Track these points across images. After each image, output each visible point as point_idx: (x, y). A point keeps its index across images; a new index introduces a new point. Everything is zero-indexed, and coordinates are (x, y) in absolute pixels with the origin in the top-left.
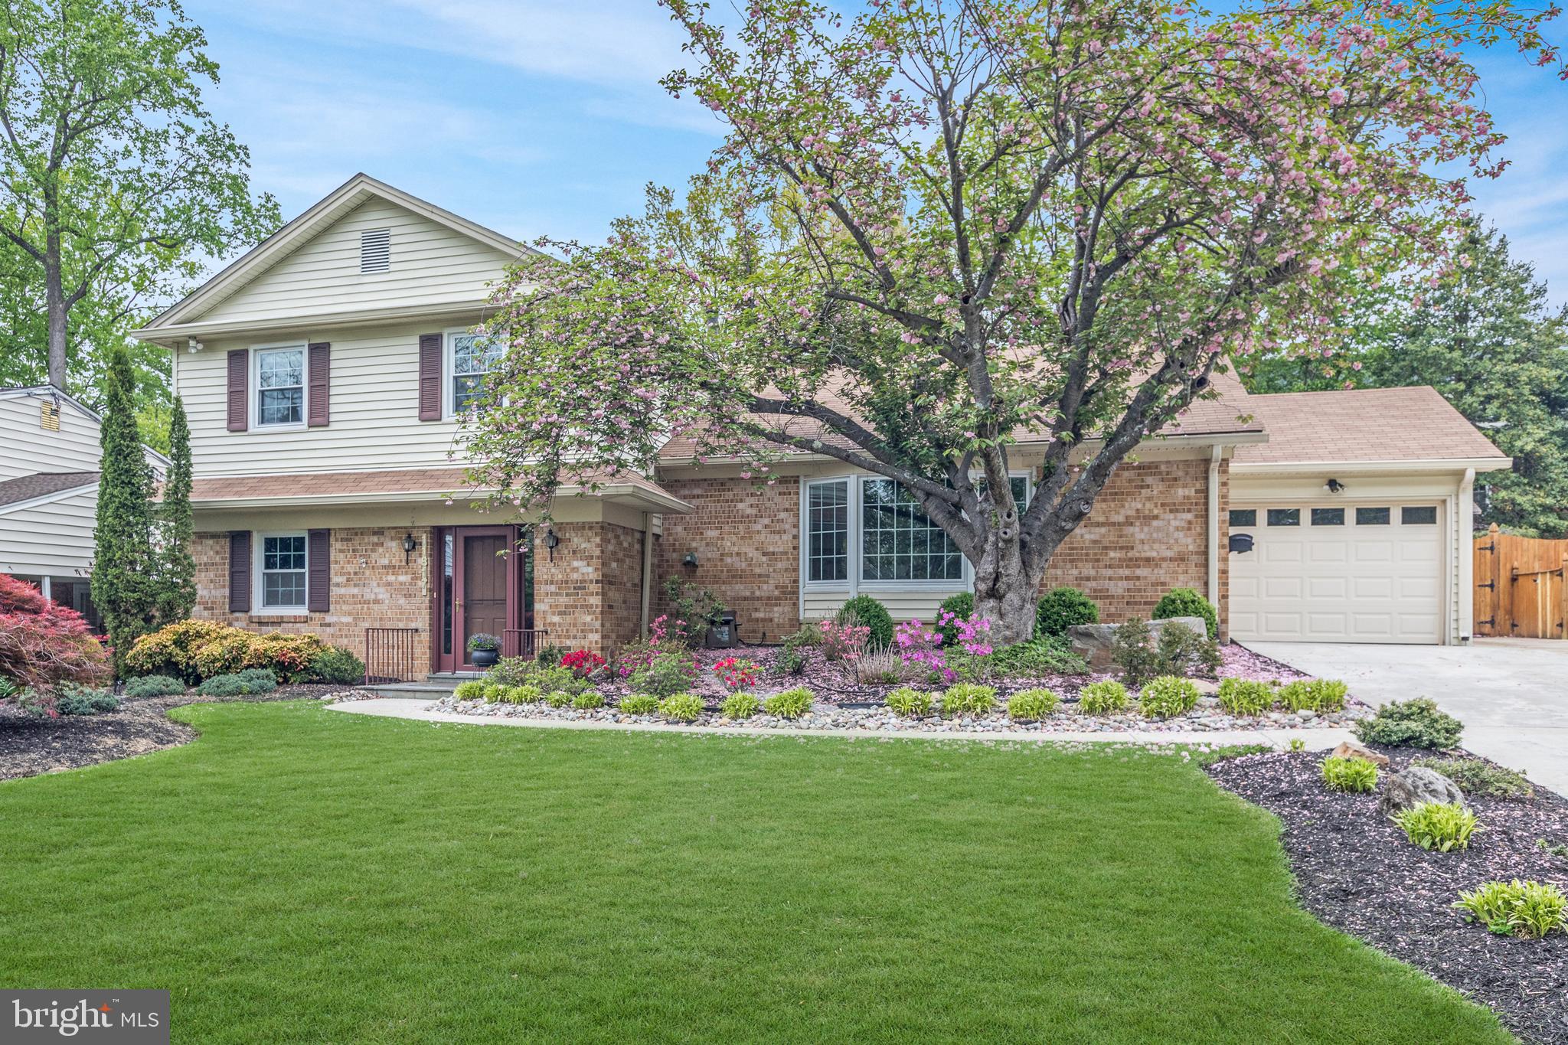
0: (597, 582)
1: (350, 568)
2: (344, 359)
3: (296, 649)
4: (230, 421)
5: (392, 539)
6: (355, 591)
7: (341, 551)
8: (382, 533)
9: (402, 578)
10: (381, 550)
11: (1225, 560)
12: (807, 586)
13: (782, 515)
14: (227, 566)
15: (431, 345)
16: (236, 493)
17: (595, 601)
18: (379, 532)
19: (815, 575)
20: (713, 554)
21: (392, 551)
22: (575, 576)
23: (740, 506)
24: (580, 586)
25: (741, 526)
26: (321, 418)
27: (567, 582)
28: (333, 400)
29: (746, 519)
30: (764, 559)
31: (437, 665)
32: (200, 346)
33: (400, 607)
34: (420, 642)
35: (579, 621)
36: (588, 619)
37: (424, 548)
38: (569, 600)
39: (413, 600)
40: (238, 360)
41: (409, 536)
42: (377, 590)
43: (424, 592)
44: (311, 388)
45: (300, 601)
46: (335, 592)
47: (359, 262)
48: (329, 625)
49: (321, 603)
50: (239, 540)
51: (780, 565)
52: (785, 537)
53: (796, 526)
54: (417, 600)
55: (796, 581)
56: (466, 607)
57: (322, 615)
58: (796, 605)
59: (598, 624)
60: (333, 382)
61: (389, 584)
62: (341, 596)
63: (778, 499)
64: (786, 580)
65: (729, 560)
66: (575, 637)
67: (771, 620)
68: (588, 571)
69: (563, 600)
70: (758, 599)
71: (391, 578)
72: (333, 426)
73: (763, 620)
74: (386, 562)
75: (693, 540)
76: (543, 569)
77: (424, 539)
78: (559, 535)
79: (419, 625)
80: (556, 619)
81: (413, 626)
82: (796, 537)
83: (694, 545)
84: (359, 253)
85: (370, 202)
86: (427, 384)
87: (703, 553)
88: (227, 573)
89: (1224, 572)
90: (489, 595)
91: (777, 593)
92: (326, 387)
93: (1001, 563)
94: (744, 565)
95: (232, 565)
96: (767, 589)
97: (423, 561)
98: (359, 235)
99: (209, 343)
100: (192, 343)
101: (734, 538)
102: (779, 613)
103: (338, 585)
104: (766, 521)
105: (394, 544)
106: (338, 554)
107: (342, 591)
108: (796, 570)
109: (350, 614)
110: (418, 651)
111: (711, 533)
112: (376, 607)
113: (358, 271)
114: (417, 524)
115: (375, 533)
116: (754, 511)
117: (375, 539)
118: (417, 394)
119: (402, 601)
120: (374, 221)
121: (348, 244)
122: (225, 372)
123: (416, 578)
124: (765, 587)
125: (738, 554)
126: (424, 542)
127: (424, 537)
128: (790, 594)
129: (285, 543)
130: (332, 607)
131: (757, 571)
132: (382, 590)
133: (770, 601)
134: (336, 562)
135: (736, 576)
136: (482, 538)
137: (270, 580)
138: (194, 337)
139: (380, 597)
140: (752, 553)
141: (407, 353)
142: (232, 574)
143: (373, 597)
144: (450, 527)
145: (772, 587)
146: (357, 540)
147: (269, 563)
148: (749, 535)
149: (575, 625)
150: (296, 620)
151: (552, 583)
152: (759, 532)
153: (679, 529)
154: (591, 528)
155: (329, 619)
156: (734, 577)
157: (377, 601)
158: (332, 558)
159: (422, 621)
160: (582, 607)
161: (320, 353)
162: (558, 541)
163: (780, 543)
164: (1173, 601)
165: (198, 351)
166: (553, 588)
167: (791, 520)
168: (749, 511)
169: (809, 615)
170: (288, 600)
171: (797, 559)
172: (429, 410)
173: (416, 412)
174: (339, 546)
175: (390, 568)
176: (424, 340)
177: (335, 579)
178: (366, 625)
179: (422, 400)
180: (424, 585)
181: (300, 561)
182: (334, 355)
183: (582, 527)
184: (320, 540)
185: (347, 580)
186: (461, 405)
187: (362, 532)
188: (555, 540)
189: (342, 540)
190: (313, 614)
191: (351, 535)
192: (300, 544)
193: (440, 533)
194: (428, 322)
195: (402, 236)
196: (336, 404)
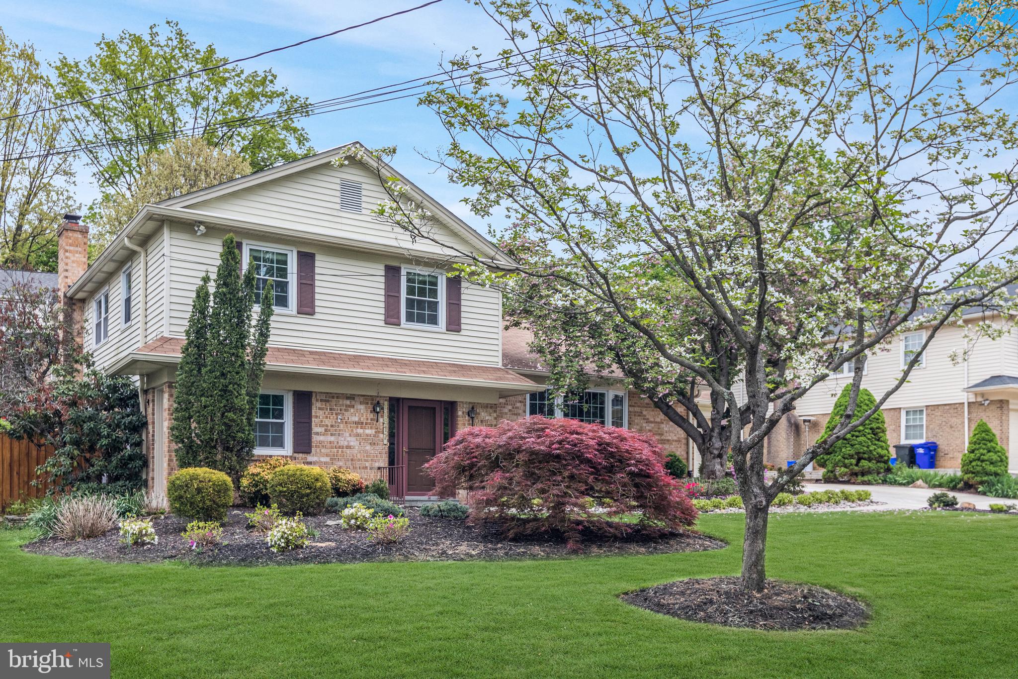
1: (328, 422)
2: (323, 265)
5: (361, 403)
6: (332, 439)
7: (320, 409)
8: (354, 399)
9: (368, 431)
10: (352, 410)
15: (392, 273)
18: (351, 397)
21: (361, 412)
26: (307, 308)
28: (317, 296)
33: (367, 452)
37: (386, 411)
39: (377, 447)
41: (376, 403)
42: (349, 439)
43: (385, 442)
44: (300, 285)
45: (282, 443)
46: (315, 438)
47: (339, 200)
49: (303, 444)
54: (380, 448)
56: (408, 453)
57: (306, 456)
60: (318, 283)
61: (358, 435)
62: (321, 442)
71: (360, 431)
72: (318, 316)
74: (356, 419)
77: (385, 405)
78: (475, 410)
79: (380, 464)
81: (376, 465)
84: (339, 194)
85: (356, 162)
86: (390, 299)
92: (312, 286)
97: (384, 420)
98: (339, 181)
99: (211, 231)
100: (198, 227)
103: (317, 434)
105: (362, 407)
106: (318, 411)
107: (322, 438)
109: (327, 455)
112: (348, 451)
113: (339, 207)
114: (381, 394)
115: (347, 398)
117: (348, 402)
118: (383, 305)
119: (368, 447)
123: (378, 432)
126: (386, 407)
127: (385, 403)
130: (313, 450)
132: (353, 439)
134: (316, 417)
136: (417, 408)
139: (352, 444)
141: (375, 274)
143: (346, 444)
144: (400, 399)
146: (334, 401)
154: (491, 407)
155: (310, 458)
157: (348, 447)
158: (313, 414)
159: (383, 462)
161: (307, 260)
162: (476, 414)
165: (204, 235)
172: (391, 318)
173: (383, 317)
174: (319, 404)
175: (359, 423)
176: (388, 268)
177: (315, 429)
178: (341, 463)
179: (387, 308)
180: (384, 437)
181: (280, 414)
182: (317, 264)
183: (486, 406)
184: (303, 400)
185: (326, 430)
186: (410, 318)
187: (338, 396)
188: (472, 413)
189: (321, 400)
190: (296, 455)
191: (329, 397)
192: (278, 400)
193: (395, 404)
194: (391, 258)
195: (370, 191)
196: (319, 300)
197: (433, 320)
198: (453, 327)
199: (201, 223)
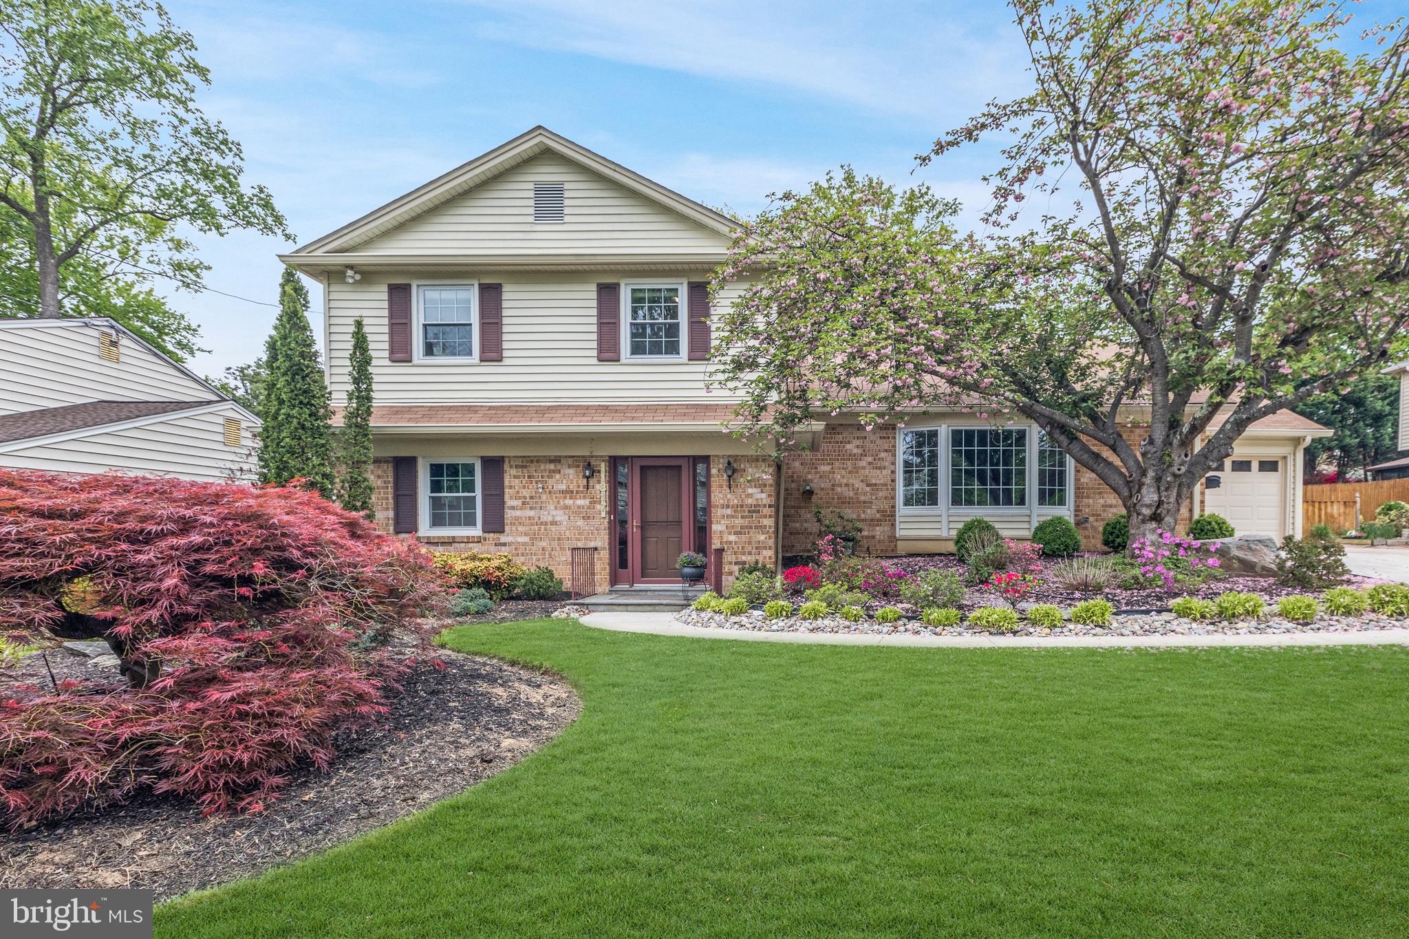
0: (770, 506)
1: (526, 493)
2: (513, 298)
3: (499, 568)
4: (392, 352)
5: (569, 467)
6: (532, 513)
7: (515, 477)
8: (560, 461)
9: (580, 502)
10: (558, 476)
11: (1203, 493)
12: (902, 510)
13: (883, 455)
14: (390, 490)
15: (608, 293)
16: (410, 420)
17: (769, 522)
18: (556, 460)
19: (908, 502)
20: (825, 484)
21: (570, 477)
22: (750, 501)
23: (848, 446)
24: (755, 509)
25: (849, 463)
26: (492, 351)
27: (742, 506)
28: (505, 337)
29: (852, 457)
30: (868, 489)
31: (614, 580)
32: (358, 277)
33: (578, 528)
34: (600, 559)
35: (754, 540)
36: (762, 537)
37: (603, 475)
38: (746, 522)
39: (592, 522)
40: (399, 296)
41: (589, 464)
42: (554, 513)
43: (603, 514)
44: (483, 325)
45: (470, 521)
46: (509, 514)
47: (532, 211)
48: (504, 544)
49: (495, 523)
50: (403, 467)
51: (881, 494)
52: (884, 472)
53: (894, 464)
54: (596, 522)
55: (894, 507)
56: (642, 528)
57: (497, 535)
58: (893, 525)
59: (771, 542)
60: (505, 321)
61: (566, 507)
62: (517, 518)
63: (879, 442)
64: (885, 506)
65: (839, 489)
66: (750, 553)
67: (874, 537)
68: (762, 497)
69: (739, 522)
70: (863, 520)
71: (569, 502)
72: (506, 362)
73: (867, 537)
74: (564, 487)
75: (809, 473)
76: (720, 494)
77: (603, 467)
78: (735, 465)
79: (598, 544)
80: (732, 538)
81: (592, 545)
82: (893, 472)
83: (810, 477)
84: (532, 203)
85: (546, 155)
86: (605, 328)
87: (816, 483)
88: (390, 496)
89: (1202, 502)
90: (663, 517)
91: (878, 516)
92: (498, 324)
93: (1164, 494)
94: (851, 494)
95: (397, 487)
96: (871, 513)
97: (601, 487)
98: (531, 186)
99: (368, 275)
100: (350, 273)
101: (843, 472)
102: (880, 532)
103: (513, 508)
104: (870, 459)
105: (571, 471)
106: (512, 480)
107: (518, 513)
108: (893, 498)
109: (525, 534)
110: (598, 567)
111: (825, 468)
112: (554, 528)
113: (531, 219)
114: (595, 454)
115: (551, 461)
116: (859, 451)
117: (552, 466)
118: (595, 336)
119: (580, 523)
120: (548, 174)
121: (522, 191)
122: (386, 305)
123: (594, 502)
124: (869, 511)
125: (847, 485)
126: (603, 470)
127: (603, 465)
128: (889, 516)
129: (453, 470)
130: (507, 528)
131: (862, 498)
132: (560, 512)
133: (873, 522)
134: (511, 487)
135: (844, 502)
136: (655, 467)
137: (436, 503)
138: (351, 267)
139: (558, 519)
140: (858, 484)
141: (586, 297)
142: (397, 497)
143: (550, 518)
144: (626, 458)
145: (874, 511)
146: (532, 468)
147: (436, 487)
148: (856, 470)
149: (750, 543)
150: (468, 540)
151: (728, 507)
152: (864, 468)
153: (797, 464)
154: (763, 460)
155: (503, 539)
156: (843, 503)
157: (554, 523)
158: (506, 483)
159: (602, 541)
160: (756, 527)
161: (491, 296)
162: (734, 471)
163: (880, 477)
165: (356, 282)
166: (729, 511)
167: (890, 458)
168: (855, 451)
169: (903, 533)
170: (455, 522)
171: (894, 489)
172: (607, 351)
173: (595, 353)
174: (513, 472)
175: (568, 493)
176: (602, 288)
177: (509, 502)
178: (544, 544)
179: (600, 341)
180: (602, 508)
181: (469, 487)
182: (505, 296)
183: (755, 460)
184: (493, 466)
185: (524, 503)
186: (637, 349)
187: (538, 460)
188: (732, 470)
189: (517, 467)
190: (486, 535)
191: (526, 462)
192: (469, 470)
193: (615, 462)
194: (605, 272)
195: (576, 191)
196: (509, 342)
197: (673, 348)
198: (698, 354)
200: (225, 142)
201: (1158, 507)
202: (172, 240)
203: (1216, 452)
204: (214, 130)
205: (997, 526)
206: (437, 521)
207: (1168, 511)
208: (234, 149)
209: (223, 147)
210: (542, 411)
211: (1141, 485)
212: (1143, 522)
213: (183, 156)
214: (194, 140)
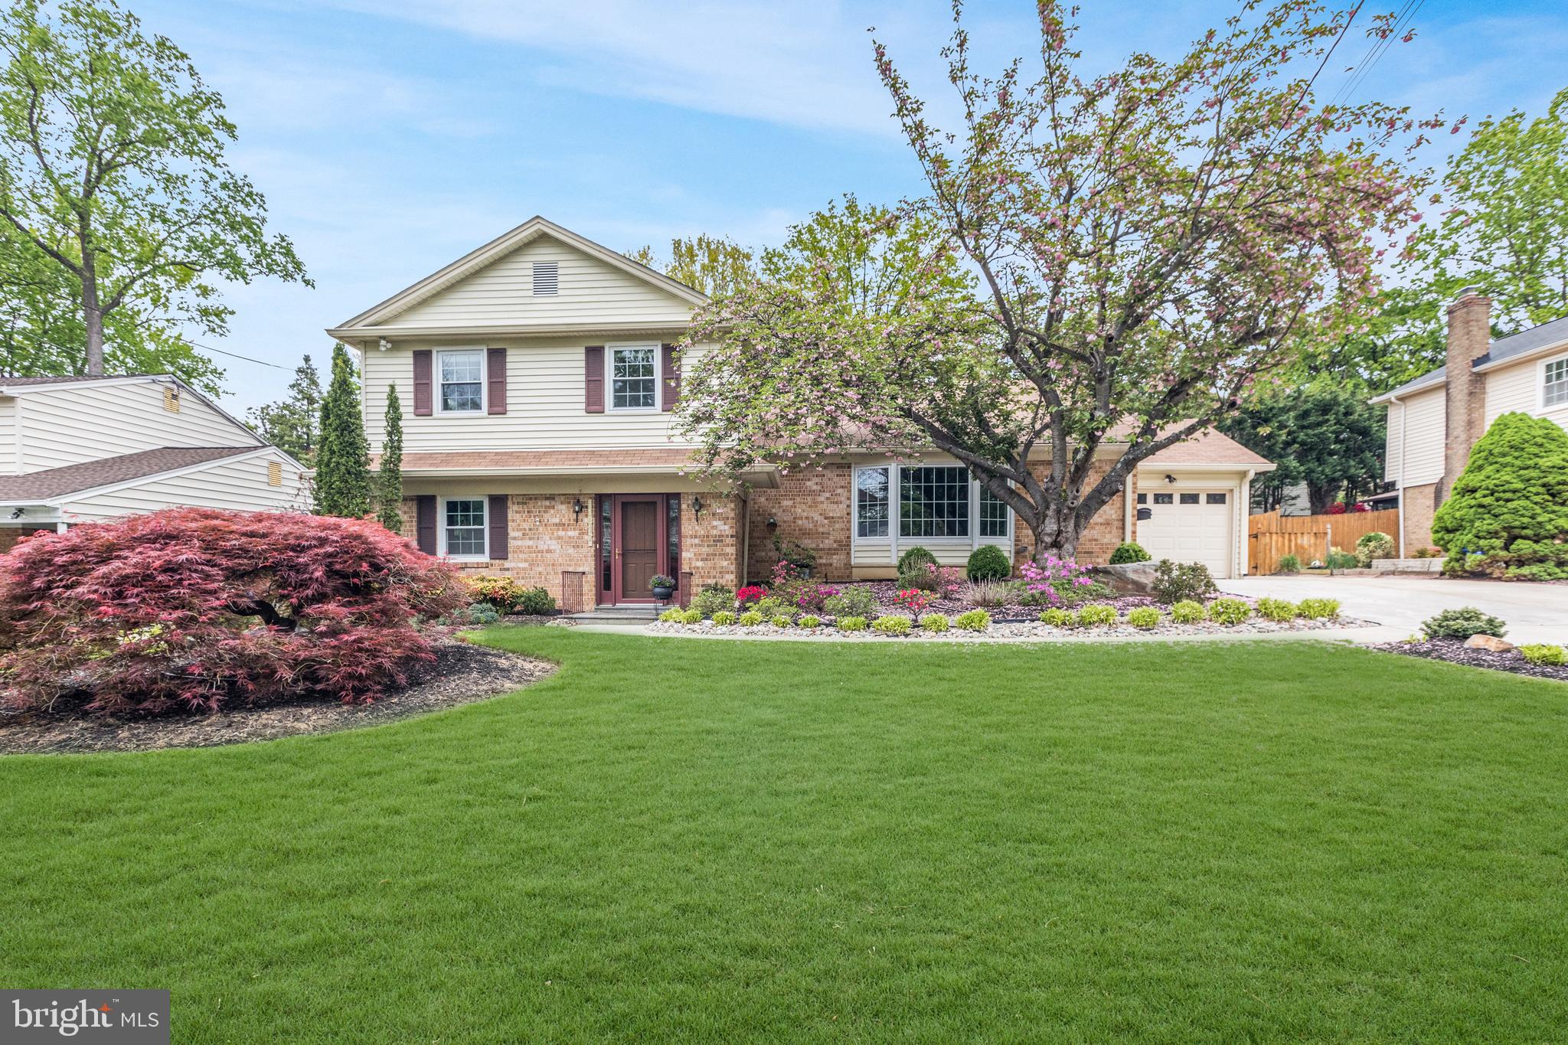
0: (732, 536)
1: (525, 526)
2: (516, 360)
3: (503, 588)
4: (416, 407)
5: (562, 503)
6: (531, 543)
7: (517, 512)
8: (554, 499)
9: (571, 533)
10: (552, 511)
11: (1134, 525)
12: (857, 540)
13: (839, 491)
14: (414, 524)
15: (594, 355)
16: (431, 465)
17: (731, 550)
18: (551, 498)
19: (862, 533)
20: (788, 518)
21: (563, 512)
22: (715, 532)
23: (808, 483)
24: (719, 540)
25: (809, 498)
26: (498, 405)
27: (708, 537)
28: (509, 394)
29: (812, 493)
30: (826, 521)
31: (599, 600)
32: (390, 346)
33: (569, 555)
34: (587, 582)
35: (718, 565)
36: (725, 563)
37: (590, 510)
38: (711, 550)
39: (581, 550)
40: (422, 359)
41: (578, 501)
42: (549, 542)
43: (590, 544)
44: (491, 384)
45: (480, 550)
46: (512, 544)
47: (531, 286)
48: (508, 569)
49: (500, 551)
50: (425, 505)
51: (837, 526)
52: (841, 506)
53: (849, 499)
54: (584, 551)
55: (849, 537)
56: (623, 555)
57: (501, 562)
58: (849, 554)
59: (733, 568)
60: (509, 380)
61: (559, 538)
62: (518, 547)
63: (836, 479)
64: (842, 536)
65: (800, 522)
66: (714, 577)
67: (831, 565)
68: (725, 528)
69: (705, 550)
70: (822, 550)
71: (561, 533)
72: (509, 414)
73: (825, 565)
74: (557, 520)
75: (773, 507)
76: (689, 527)
77: (590, 503)
78: (702, 502)
79: (586, 569)
80: (700, 564)
81: (581, 570)
82: (849, 506)
83: (774, 511)
84: (531, 279)
85: (543, 239)
86: (592, 385)
87: (780, 516)
88: (414, 529)
89: (1134, 532)
90: (640, 546)
91: (835, 545)
92: (503, 383)
93: (1063, 524)
94: (811, 526)
95: (419, 522)
96: (828, 543)
97: (589, 520)
98: (531, 265)
99: (398, 343)
100: (382, 342)
101: (804, 506)
102: (836, 560)
103: (515, 538)
104: (828, 495)
105: (563, 507)
106: (515, 516)
107: (519, 543)
108: (849, 529)
109: (526, 561)
110: (585, 589)
111: (787, 503)
112: (548, 555)
113: (531, 293)
114: (583, 492)
115: (547, 499)
116: (818, 488)
117: (547, 503)
118: (583, 392)
119: (571, 551)
120: (544, 255)
121: (523, 270)
122: (411, 368)
123: (583, 533)
124: (827, 541)
125: (807, 518)
126: (590, 506)
127: (590, 501)
128: (845, 546)
129: (466, 506)
130: (510, 555)
131: (821, 530)
132: (554, 542)
133: (831, 551)
134: (513, 521)
135: (805, 533)
136: (634, 503)
137: (451, 534)
139: (552, 547)
140: (817, 517)
141: (575, 359)
142: (419, 530)
143: (546, 547)
144: (610, 495)
145: (831, 542)
146: (532, 503)
147: (451, 521)
148: (815, 504)
149: (714, 568)
150: (478, 566)
151: (696, 537)
152: (822, 502)
153: (763, 499)
154: (727, 497)
155: (507, 564)
156: (804, 534)
157: (549, 551)
158: (510, 517)
159: (589, 566)
160: (720, 555)
161: (497, 357)
162: (701, 506)
163: (837, 511)
164: (1128, 551)
165: (388, 349)
166: (697, 541)
167: (846, 494)
168: (815, 487)
169: (858, 561)
170: (467, 550)
171: (849, 522)
172: (594, 404)
173: (583, 406)
174: (516, 508)
175: (561, 525)
176: (589, 351)
177: (512, 533)
178: (540, 569)
179: (588, 396)
180: (590, 538)
181: (479, 520)
182: (509, 359)
183: (718, 496)
184: (499, 503)
185: (524, 535)
186: (620, 402)
187: (536, 498)
188: (699, 504)
189: (518, 503)
190: (493, 561)
191: (526, 499)
192: (479, 506)
193: (600, 499)
194: (592, 337)
195: (568, 269)
196: (512, 397)
197: (648, 401)
198: (670, 406)
199: (384, 338)
200: (250, 194)
201: (1058, 535)
202: (199, 287)
203: (1108, 488)
204: (240, 183)
205: (934, 554)
206: (452, 549)
207: (1067, 539)
208: (258, 200)
209: (248, 199)
210: (539, 456)
211: (1045, 516)
212: (1046, 548)
213: (212, 209)
214: (223, 194)
